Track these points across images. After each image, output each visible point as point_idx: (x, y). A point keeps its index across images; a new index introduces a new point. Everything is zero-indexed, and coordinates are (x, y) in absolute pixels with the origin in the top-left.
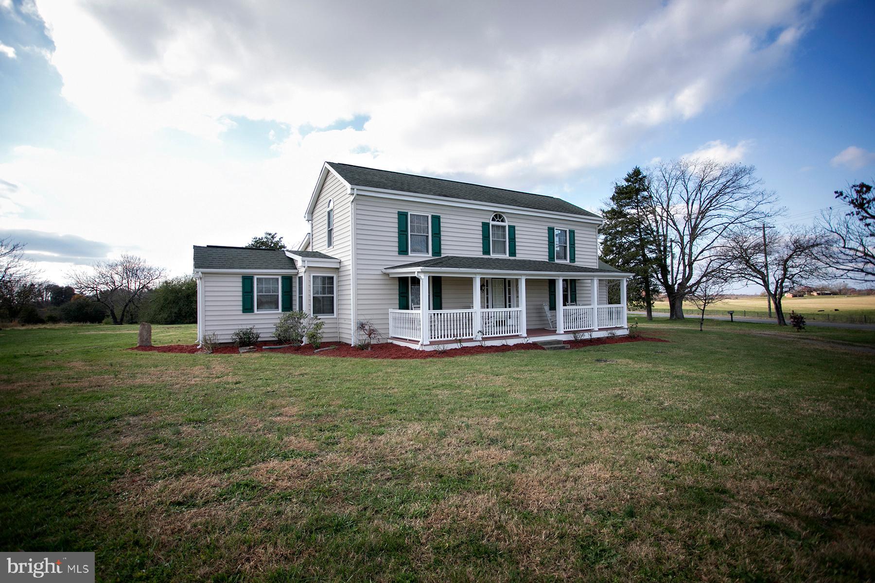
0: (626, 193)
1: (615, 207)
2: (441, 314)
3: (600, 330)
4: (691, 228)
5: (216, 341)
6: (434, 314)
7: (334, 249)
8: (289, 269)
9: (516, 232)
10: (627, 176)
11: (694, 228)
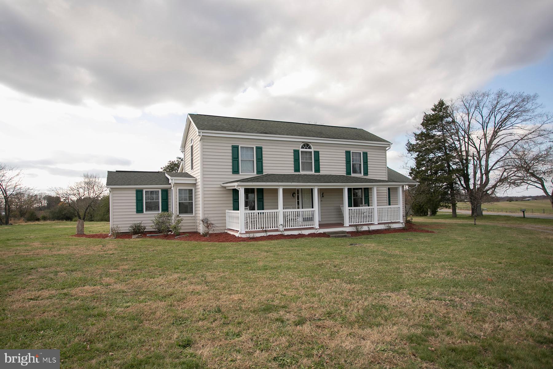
0: (433, 120)
1: (424, 131)
2: (263, 213)
3: (379, 224)
4: (487, 145)
5: (119, 231)
6: (258, 213)
7: (194, 171)
8: (165, 184)
9: (320, 155)
10: (434, 107)
11: (489, 145)
